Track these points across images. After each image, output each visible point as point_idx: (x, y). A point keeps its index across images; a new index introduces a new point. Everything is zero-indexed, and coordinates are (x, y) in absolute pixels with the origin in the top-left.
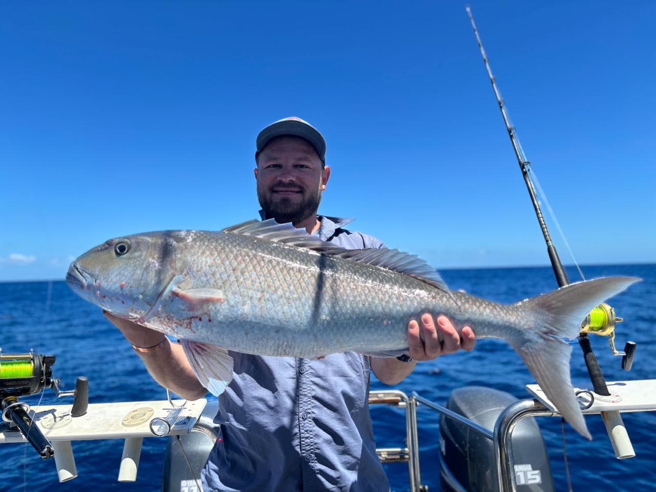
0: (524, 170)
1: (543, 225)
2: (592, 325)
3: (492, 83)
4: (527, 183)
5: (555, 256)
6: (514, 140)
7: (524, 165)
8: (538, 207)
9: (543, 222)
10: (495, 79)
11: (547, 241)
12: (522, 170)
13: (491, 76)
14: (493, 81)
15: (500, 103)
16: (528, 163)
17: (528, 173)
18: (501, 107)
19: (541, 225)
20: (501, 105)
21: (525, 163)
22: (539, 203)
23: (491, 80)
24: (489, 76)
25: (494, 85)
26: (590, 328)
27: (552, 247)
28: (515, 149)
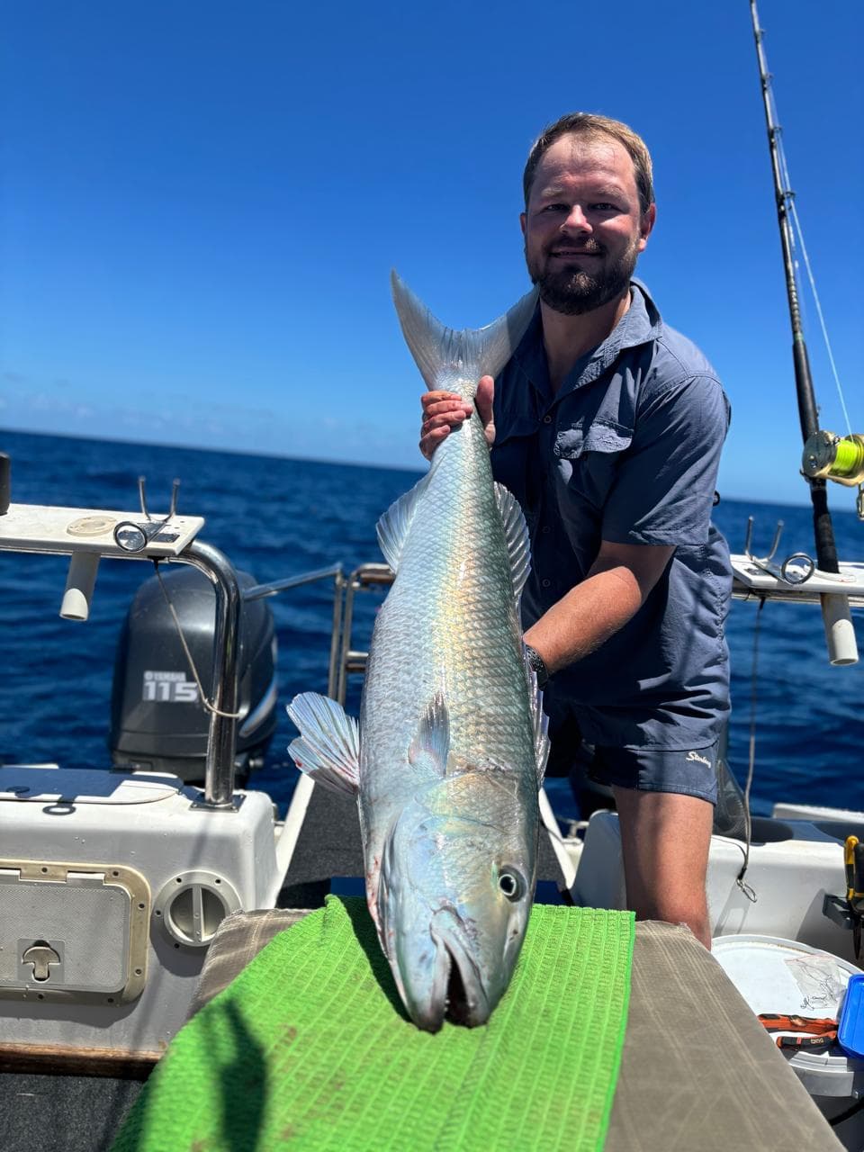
0: (782, 208)
1: (794, 303)
2: (836, 466)
3: (757, 42)
4: (782, 231)
5: (803, 357)
6: (775, 152)
7: (783, 198)
8: (792, 274)
9: (795, 300)
10: (762, 33)
11: (795, 332)
12: (779, 207)
13: (757, 28)
14: (759, 38)
15: (763, 81)
16: (792, 194)
17: (788, 213)
18: (764, 89)
19: (791, 303)
20: (765, 86)
21: (787, 193)
22: (797, 265)
23: (756, 36)
24: (754, 27)
25: (760, 46)
26: (832, 470)
27: (801, 343)
28: (774, 169)
